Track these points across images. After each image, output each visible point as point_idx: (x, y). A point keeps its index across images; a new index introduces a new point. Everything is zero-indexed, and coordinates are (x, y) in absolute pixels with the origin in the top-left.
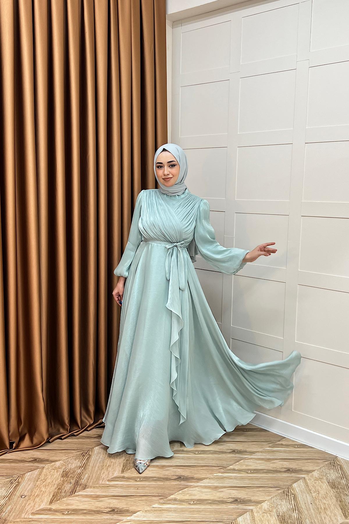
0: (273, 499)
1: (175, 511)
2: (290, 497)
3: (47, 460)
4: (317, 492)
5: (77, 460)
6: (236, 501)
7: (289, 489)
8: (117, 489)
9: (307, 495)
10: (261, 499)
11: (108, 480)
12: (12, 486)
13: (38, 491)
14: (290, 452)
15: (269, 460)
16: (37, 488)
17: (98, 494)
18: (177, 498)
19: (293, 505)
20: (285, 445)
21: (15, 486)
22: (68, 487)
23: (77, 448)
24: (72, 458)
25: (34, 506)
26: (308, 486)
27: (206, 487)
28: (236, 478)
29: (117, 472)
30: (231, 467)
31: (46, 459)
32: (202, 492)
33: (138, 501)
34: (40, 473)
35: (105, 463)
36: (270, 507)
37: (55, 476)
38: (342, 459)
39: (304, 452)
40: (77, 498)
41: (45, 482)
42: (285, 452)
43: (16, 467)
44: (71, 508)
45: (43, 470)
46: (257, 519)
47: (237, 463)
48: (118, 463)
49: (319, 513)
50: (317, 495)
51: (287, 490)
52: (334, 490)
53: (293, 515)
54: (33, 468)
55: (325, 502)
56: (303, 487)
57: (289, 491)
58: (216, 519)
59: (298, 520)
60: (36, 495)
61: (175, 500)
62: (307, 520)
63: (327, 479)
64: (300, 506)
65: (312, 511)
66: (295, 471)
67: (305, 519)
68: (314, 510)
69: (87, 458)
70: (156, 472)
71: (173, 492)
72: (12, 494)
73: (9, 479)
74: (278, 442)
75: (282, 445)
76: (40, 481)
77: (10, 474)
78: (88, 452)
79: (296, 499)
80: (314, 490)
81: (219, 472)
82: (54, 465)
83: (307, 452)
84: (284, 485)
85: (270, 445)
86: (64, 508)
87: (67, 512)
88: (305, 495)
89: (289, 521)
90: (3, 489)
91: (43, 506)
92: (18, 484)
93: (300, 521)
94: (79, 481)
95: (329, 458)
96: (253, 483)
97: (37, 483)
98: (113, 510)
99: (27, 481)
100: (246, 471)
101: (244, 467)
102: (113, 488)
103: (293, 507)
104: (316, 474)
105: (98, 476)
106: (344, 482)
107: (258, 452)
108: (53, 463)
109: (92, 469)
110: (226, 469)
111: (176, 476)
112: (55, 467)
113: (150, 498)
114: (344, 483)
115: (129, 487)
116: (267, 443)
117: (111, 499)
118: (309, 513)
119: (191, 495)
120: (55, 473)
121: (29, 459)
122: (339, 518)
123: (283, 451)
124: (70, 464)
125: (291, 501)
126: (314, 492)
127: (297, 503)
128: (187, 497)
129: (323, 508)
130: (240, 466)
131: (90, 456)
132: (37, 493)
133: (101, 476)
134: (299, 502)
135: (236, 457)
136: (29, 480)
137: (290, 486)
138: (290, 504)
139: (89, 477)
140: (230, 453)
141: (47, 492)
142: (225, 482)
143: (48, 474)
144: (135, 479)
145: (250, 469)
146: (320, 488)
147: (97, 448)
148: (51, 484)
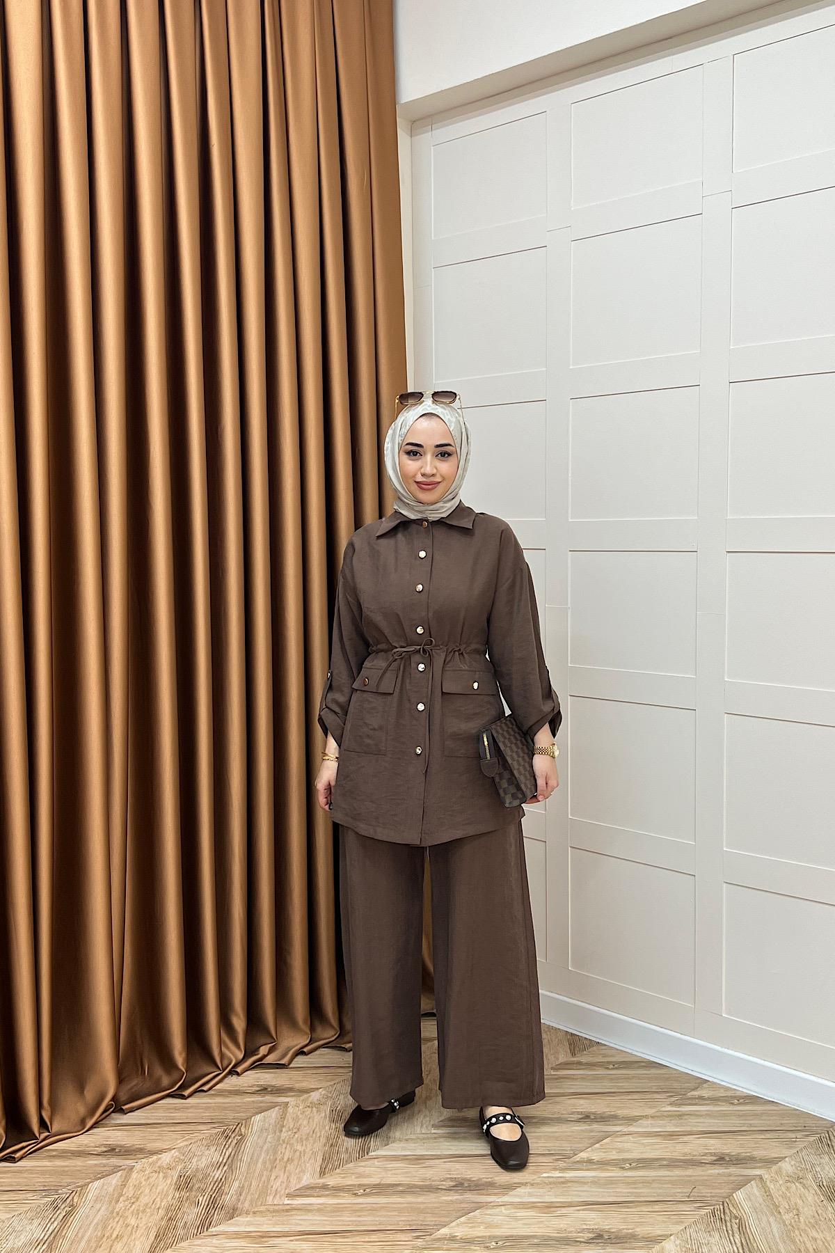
0: (687, 1230)
2: (728, 1224)
3: (141, 1150)
4: (795, 1212)
5: (213, 1149)
6: (599, 1238)
7: (726, 1205)
8: (310, 1216)
9: (771, 1219)
10: (659, 1233)
11: (289, 1196)
12: (56, 1216)
13: (119, 1225)
14: (723, 1115)
15: (671, 1135)
16: (117, 1219)
17: (265, 1228)
18: (456, 1234)
19: (739, 1245)
20: (709, 1099)
21: (64, 1214)
22: (192, 1214)
23: (212, 1119)
24: (200, 1143)
26: (769, 1195)
27: (524, 1206)
28: (595, 1182)
29: (308, 1175)
30: (584, 1155)
31: (137, 1146)
32: (516, 1219)
33: (362, 1243)
34: (123, 1182)
35: (279, 1152)
37: (159, 1188)
39: (758, 1115)
40: (215, 1241)
41: (137, 1204)
42: (709, 1115)
43: (67, 1169)
45: (130, 1175)
47: (597, 1145)
48: (311, 1152)
50: (793, 1218)
51: (722, 1207)
54: (107, 1169)
55: (815, 1234)
56: (761, 1200)
57: (727, 1211)
60: (114, 1236)
61: (452, 1238)
63: (815, 1178)
64: (756, 1247)
66: (737, 1160)
69: (236, 1141)
70: (403, 1173)
71: (447, 1219)
72: (56, 1235)
73: (49, 1199)
74: (693, 1093)
75: (701, 1098)
76: (124, 1201)
77: (52, 1186)
78: (238, 1129)
79: (744, 1229)
80: (787, 1207)
81: (555, 1169)
82: (157, 1162)
83: (762, 1114)
84: (713, 1196)
85: (673, 1099)
88: (764, 1219)
90: (36, 1222)
92: (72, 1210)
94: (219, 1199)
95: (816, 1127)
96: (636, 1193)
97: (117, 1205)
99: (91, 1204)
100: (619, 1164)
101: (613, 1155)
102: (299, 1213)
103: (737, 1248)
104: (787, 1167)
105: (263, 1186)
107: (646, 1117)
108: (155, 1157)
109: (249, 1169)
110: (571, 1159)
111: (452, 1181)
112: (159, 1167)
113: (390, 1237)
115: (337, 1210)
116: (664, 1096)
117: (296, 1240)
119: (489, 1226)
120: (161, 1180)
121: (97, 1149)
123: (704, 1113)
124: (195, 1160)
125: (733, 1235)
126: (788, 1211)
127: (747, 1238)
128: (480, 1231)
130: (605, 1152)
131: (243, 1136)
132: (118, 1229)
133: (269, 1187)
134: (751, 1237)
135: (592, 1131)
136: (97, 1199)
137: (728, 1197)
138: (731, 1242)
139: (243, 1187)
140: (578, 1121)
141: (142, 1227)
142: (570, 1193)
143: (144, 1183)
144: (351, 1190)
145: (628, 1160)
146: (800, 1202)
147: (258, 1117)
148: (151, 1207)
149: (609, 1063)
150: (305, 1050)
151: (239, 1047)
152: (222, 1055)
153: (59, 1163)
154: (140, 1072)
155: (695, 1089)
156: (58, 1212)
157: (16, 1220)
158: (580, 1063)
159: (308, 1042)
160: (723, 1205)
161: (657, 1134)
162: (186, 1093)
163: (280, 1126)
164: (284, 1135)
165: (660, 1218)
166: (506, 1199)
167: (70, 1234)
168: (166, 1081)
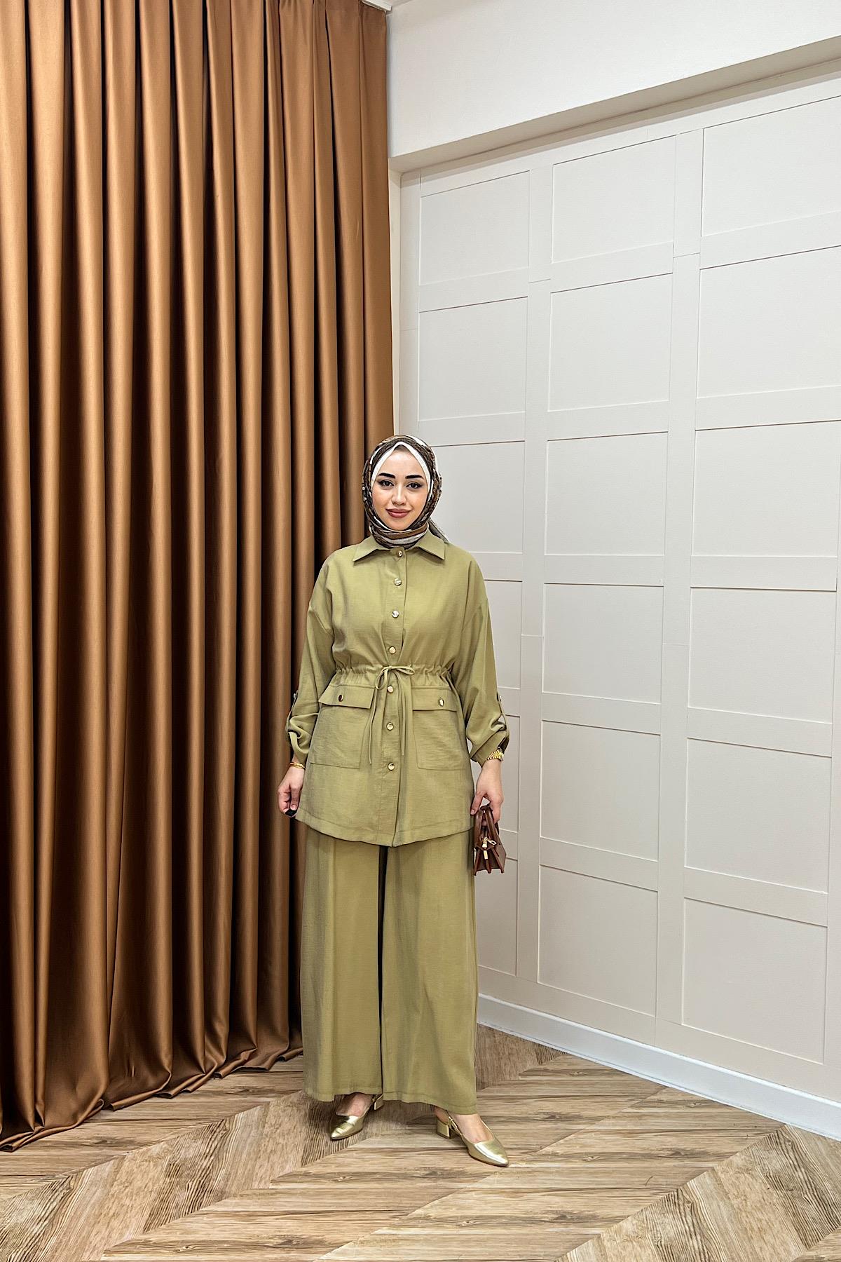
0: (644, 1212)
1: (427, 1240)
2: (682, 1208)
3: (131, 1142)
4: (743, 1198)
5: (200, 1142)
6: (562, 1218)
7: (680, 1191)
8: (293, 1199)
9: (721, 1204)
10: (618, 1214)
11: (273, 1181)
12: (54, 1197)
13: (114, 1205)
14: (680, 1116)
15: (631, 1133)
16: (113, 1200)
17: (252, 1209)
18: (430, 1215)
19: (690, 1224)
20: (667, 1102)
21: (62, 1196)
22: (183, 1196)
23: (196, 1116)
24: (186, 1137)
25: (110, 1236)
26: (721, 1184)
27: (493, 1191)
28: (559, 1172)
29: (291, 1164)
30: (549, 1149)
31: (127, 1138)
32: (486, 1202)
33: (343, 1222)
34: (116, 1169)
35: (263, 1145)
36: (638, 1228)
37: (151, 1175)
38: (795, 1128)
39: (711, 1117)
40: (205, 1219)
41: (130, 1188)
42: (667, 1116)
43: (60, 1156)
44: (191, 1239)
45: (122, 1163)
46: (610, 1253)
47: (562, 1141)
48: (292, 1145)
49: (747, 1240)
50: (741, 1203)
51: (676, 1193)
52: (779, 1192)
53: (691, 1244)
54: (100, 1158)
55: (760, 1216)
56: (712, 1187)
57: (680, 1196)
58: (519, 1255)
59: (702, 1254)
60: (111, 1214)
61: (427, 1218)
62: (723, 1255)
63: (763, 1170)
64: (705, 1226)
65: (732, 1235)
66: (692, 1154)
67: (716, 1251)
68: (736, 1233)
69: (221, 1135)
70: (380, 1163)
71: (422, 1202)
73: (48, 1183)
74: (652, 1097)
75: (660, 1101)
76: (119, 1185)
77: (49, 1172)
78: (222, 1124)
79: (696, 1212)
80: (736, 1194)
81: (522, 1161)
82: (147, 1153)
83: (716, 1116)
84: (669, 1185)
85: (634, 1102)
86: (177, 1239)
87: (184, 1248)
88: (715, 1203)
89: (683, 1256)
90: (36, 1202)
91: (128, 1237)
92: (68, 1193)
93: (707, 1256)
94: (207, 1184)
95: (766, 1126)
96: (599, 1182)
97: (112, 1189)
98: (290, 1242)
99: (87, 1187)
100: (582, 1157)
101: (577, 1150)
102: (284, 1196)
103: (689, 1227)
104: (738, 1160)
105: (248, 1174)
106: (800, 1175)
107: (608, 1117)
108: (145, 1148)
109: (234, 1159)
110: (537, 1153)
111: (426, 1170)
112: (149, 1157)
113: (368, 1216)
114: (802, 1177)
115: (319, 1193)
116: (625, 1099)
117: (282, 1219)
118: (726, 1241)
119: (461, 1208)
120: (151, 1168)
121: (89, 1141)
122: (792, 1248)
123: (661, 1114)
124: (183, 1150)
125: (685, 1217)
126: (737, 1197)
127: (698, 1219)
128: (453, 1212)
129: (756, 1229)
130: (569, 1147)
131: (227, 1131)
132: (113, 1209)
133: (255, 1174)
134: (702, 1218)
135: (557, 1129)
136: (93, 1183)
137: (683, 1185)
138: (683, 1223)
139: (230, 1174)
140: (544, 1120)
141: (136, 1207)
142: (536, 1181)
143: (135, 1170)
144: (333, 1177)
145: (590, 1153)
146: (748, 1189)
147: (241, 1115)
148: (143, 1191)
149: (574, 1070)
150: (284, 1056)
151: (222, 1054)
152: (206, 1060)
153: (53, 1152)
154: (127, 1072)
155: (653, 1094)
156: (57, 1194)
157: (17, 1201)
158: (546, 1070)
159: (286, 1049)
160: (677, 1191)
161: (618, 1132)
162: (172, 1093)
163: (263, 1121)
164: (267, 1130)
165: (619, 1203)
166: (476, 1185)
167: (70, 1212)
168: (152, 1082)
